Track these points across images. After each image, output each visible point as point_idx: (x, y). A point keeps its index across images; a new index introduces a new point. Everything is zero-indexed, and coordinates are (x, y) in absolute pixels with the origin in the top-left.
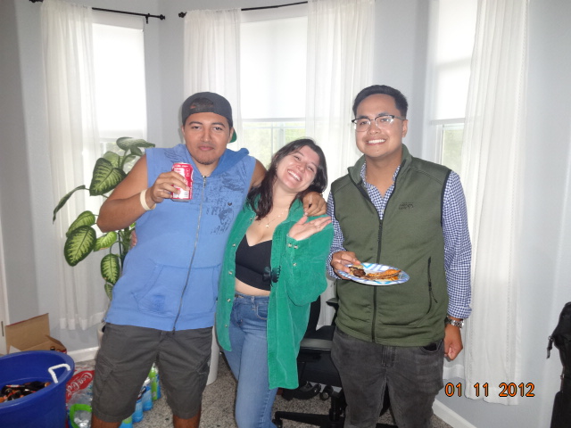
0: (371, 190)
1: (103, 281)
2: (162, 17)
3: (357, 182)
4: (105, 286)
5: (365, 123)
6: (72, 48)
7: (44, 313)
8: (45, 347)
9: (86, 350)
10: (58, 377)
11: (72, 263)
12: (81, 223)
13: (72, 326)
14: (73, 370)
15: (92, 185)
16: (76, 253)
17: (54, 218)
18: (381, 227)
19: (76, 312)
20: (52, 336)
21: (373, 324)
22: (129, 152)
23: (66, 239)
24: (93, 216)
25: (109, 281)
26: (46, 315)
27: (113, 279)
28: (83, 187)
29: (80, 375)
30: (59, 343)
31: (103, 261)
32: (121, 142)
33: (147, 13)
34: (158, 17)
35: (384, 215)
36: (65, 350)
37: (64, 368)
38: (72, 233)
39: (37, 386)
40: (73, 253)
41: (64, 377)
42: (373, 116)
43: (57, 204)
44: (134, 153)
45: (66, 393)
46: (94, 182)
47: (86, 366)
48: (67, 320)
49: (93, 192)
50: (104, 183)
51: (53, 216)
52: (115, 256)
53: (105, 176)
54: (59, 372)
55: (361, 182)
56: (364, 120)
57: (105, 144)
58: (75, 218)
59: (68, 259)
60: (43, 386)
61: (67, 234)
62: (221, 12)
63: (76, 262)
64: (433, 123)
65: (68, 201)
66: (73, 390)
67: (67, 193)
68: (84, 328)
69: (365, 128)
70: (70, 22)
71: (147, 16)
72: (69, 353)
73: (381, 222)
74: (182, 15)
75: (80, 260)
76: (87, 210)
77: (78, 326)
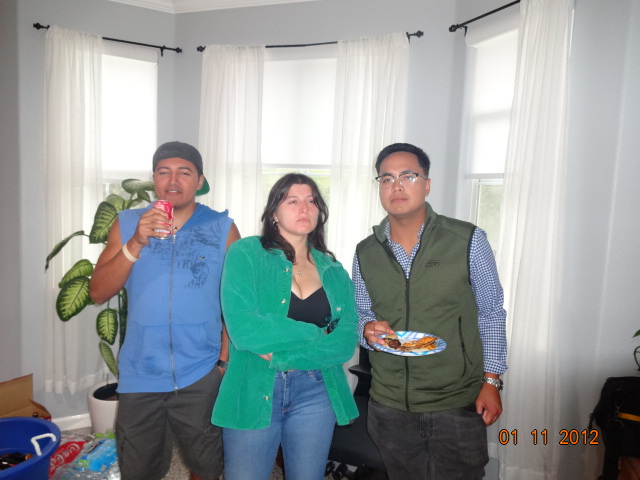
0: (396, 248)
1: (98, 339)
2: (178, 50)
3: (382, 241)
4: (100, 345)
5: (388, 180)
6: (78, 80)
7: (28, 374)
8: (27, 412)
9: (73, 417)
10: (42, 448)
11: (64, 318)
12: (76, 273)
13: (60, 390)
14: (59, 441)
15: (93, 232)
16: (69, 307)
17: (47, 267)
18: (407, 286)
19: (65, 374)
20: (36, 400)
21: (407, 390)
22: (136, 196)
23: (59, 290)
24: (91, 265)
25: (105, 339)
26: (29, 377)
27: (110, 337)
28: (82, 233)
29: (66, 446)
30: (43, 408)
31: (100, 316)
32: (126, 184)
33: (162, 46)
34: (174, 50)
35: (410, 273)
36: (50, 417)
37: (49, 439)
38: (66, 285)
39: (17, 458)
40: (67, 307)
41: (49, 449)
42: (396, 173)
43: (51, 251)
44: (141, 198)
45: (49, 466)
46: (95, 228)
47: (72, 436)
48: (54, 383)
49: (93, 239)
50: (106, 230)
51: (45, 263)
52: (114, 311)
53: (107, 222)
54: (43, 443)
55: (387, 240)
56: (388, 177)
57: (108, 185)
58: (69, 268)
59: (60, 313)
60: (23, 459)
61: (60, 285)
62: (243, 48)
63: (70, 317)
64: (469, 176)
65: (63, 249)
66: (57, 464)
67: (63, 238)
68: (72, 392)
69: (389, 186)
70: (78, 52)
71: (162, 48)
72: (54, 421)
73: (407, 281)
74: (201, 49)
75: (74, 314)
76: (84, 258)
77: (66, 389)
